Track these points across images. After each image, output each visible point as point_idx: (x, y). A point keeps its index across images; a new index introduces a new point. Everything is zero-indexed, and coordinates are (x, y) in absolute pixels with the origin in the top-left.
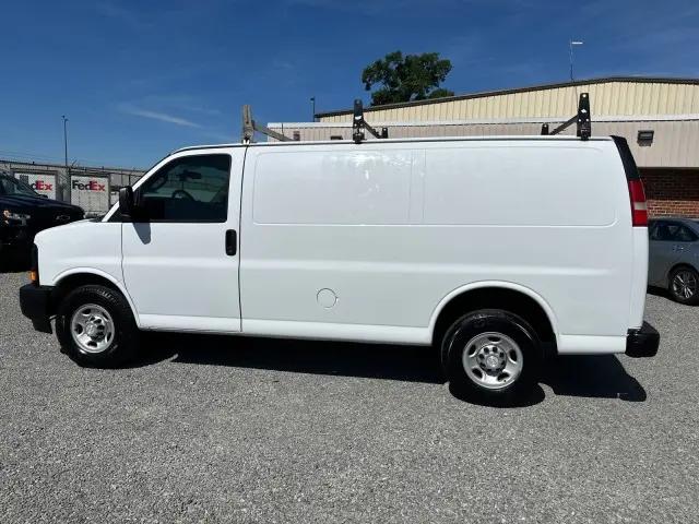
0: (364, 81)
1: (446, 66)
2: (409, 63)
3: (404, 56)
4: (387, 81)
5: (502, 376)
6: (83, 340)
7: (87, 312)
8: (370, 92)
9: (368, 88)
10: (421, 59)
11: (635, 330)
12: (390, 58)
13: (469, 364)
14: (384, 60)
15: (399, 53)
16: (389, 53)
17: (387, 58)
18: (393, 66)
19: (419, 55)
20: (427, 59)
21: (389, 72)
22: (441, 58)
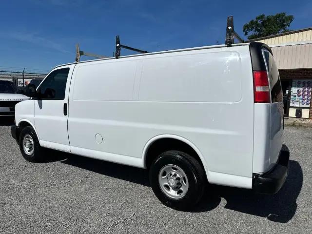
0: (244, 31)
1: (291, 18)
2: (269, 19)
3: (266, 17)
4: (257, 30)
5: (180, 192)
6: (26, 150)
7: (28, 137)
8: (247, 36)
9: (246, 34)
10: (275, 17)
11: (259, 174)
12: (258, 18)
13: (163, 182)
14: (255, 20)
15: (264, 15)
16: (258, 16)
17: (257, 18)
18: (260, 22)
19: (275, 15)
20: (278, 16)
21: (257, 25)
22: (287, 15)
